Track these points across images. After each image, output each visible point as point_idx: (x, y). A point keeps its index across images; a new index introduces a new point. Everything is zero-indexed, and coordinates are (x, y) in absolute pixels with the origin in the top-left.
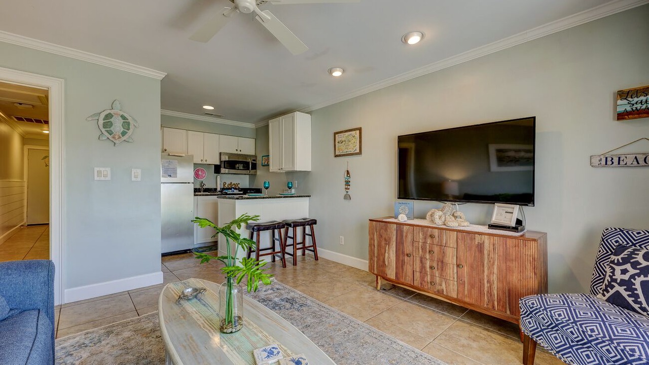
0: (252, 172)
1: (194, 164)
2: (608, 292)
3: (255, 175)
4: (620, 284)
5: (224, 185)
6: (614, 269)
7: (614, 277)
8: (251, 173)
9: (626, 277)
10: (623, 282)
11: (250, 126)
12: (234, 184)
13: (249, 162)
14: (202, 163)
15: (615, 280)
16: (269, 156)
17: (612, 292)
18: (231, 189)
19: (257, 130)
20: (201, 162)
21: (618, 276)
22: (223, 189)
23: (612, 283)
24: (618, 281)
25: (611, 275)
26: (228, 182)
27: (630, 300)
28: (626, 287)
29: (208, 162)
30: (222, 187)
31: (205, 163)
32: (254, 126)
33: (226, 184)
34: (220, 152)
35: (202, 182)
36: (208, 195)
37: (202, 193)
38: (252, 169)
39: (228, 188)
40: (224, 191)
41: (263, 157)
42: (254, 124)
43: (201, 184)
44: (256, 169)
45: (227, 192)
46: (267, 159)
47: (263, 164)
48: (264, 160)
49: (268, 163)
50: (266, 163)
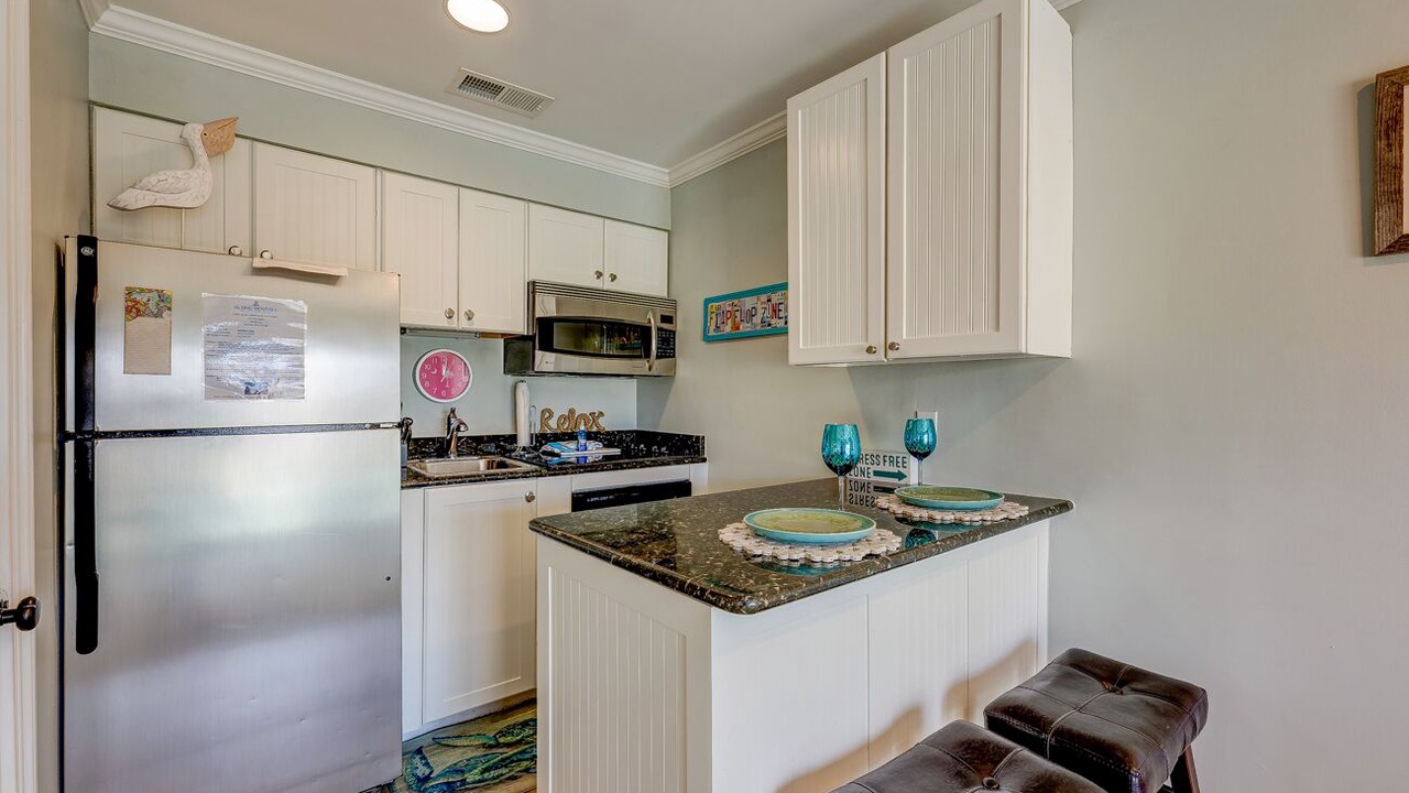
0: (659, 365)
1: (403, 330)
3: (668, 378)
5: (544, 422)
8: (654, 372)
11: (650, 175)
12: (583, 416)
13: (649, 329)
14: (454, 324)
16: (784, 286)
18: (572, 436)
19: (676, 192)
20: (444, 323)
22: (541, 439)
26: (560, 410)
29: (479, 324)
30: (538, 430)
31: (464, 324)
32: (667, 178)
33: (551, 416)
34: (531, 279)
35: (453, 411)
36: (480, 480)
37: (452, 458)
38: (658, 357)
39: (559, 431)
40: (543, 448)
41: (707, 301)
42: (667, 171)
43: (449, 419)
44: (674, 356)
45: (557, 451)
46: (730, 309)
47: (712, 333)
48: (714, 315)
49: (738, 328)
50: (728, 328)
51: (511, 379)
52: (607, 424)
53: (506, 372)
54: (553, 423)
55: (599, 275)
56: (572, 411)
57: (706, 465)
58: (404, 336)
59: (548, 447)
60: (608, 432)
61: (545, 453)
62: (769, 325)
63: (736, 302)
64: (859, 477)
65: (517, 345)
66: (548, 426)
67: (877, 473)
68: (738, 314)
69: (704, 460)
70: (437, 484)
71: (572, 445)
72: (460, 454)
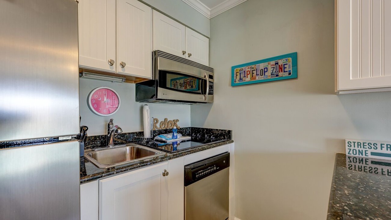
3: (211, 103)
5: (155, 125)
11: (203, 10)
12: (170, 122)
13: (205, 81)
14: (112, 70)
18: (168, 132)
26: (161, 119)
30: (153, 129)
31: (119, 70)
32: (209, 13)
33: (157, 122)
34: (154, 50)
35: (111, 121)
36: (137, 167)
37: (111, 147)
38: (209, 94)
39: (161, 129)
40: (156, 138)
41: (233, 68)
42: (210, 9)
43: (109, 125)
44: (213, 94)
45: (164, 139)
46: (249, 70)
47: (237, 82)
48: (238, 74)
49: (255, 78)
50: (248, 79)
51: (139, 104)
52: (181, 125)
53: (137, 100)
54: (158, 125)
55: (184, 53)
56: (165, 119)
57: (233, 144)
58: (81, 79)
59: (157, 138)
60: (181, 129)
61: (157, 140)
62: (277, 76)
63: (253, 66)
64: (357, 155)
65: (143, 87)
66: (156, 127)
67: (372, 154)
68: (255, 72)
69: (233, 141)
70: (108, 175)
71: (170, 136)
72: (115, 144)
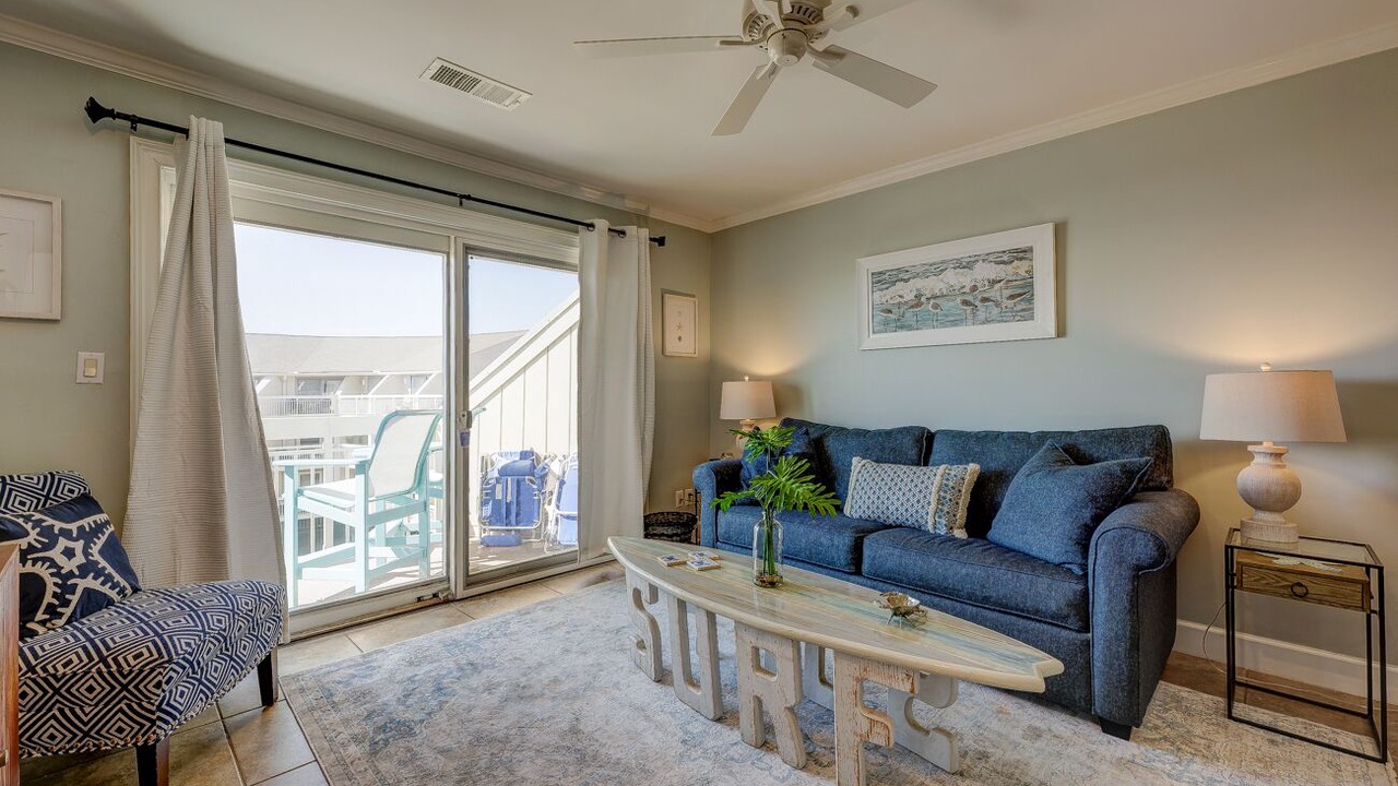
2: (66, 603)
4: (83, 576)
6: (52, 560)
7: (63, 572)
9: (80, 559)
10: (84, 570)
15: (71, 574)
17: (75, 599)
21: (69, 565)
23: (69, 583)
24: (77, 573)
25: (55, 570)
27: (106, 589)
28: (92, 574)
